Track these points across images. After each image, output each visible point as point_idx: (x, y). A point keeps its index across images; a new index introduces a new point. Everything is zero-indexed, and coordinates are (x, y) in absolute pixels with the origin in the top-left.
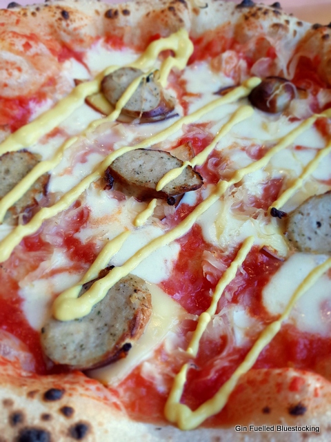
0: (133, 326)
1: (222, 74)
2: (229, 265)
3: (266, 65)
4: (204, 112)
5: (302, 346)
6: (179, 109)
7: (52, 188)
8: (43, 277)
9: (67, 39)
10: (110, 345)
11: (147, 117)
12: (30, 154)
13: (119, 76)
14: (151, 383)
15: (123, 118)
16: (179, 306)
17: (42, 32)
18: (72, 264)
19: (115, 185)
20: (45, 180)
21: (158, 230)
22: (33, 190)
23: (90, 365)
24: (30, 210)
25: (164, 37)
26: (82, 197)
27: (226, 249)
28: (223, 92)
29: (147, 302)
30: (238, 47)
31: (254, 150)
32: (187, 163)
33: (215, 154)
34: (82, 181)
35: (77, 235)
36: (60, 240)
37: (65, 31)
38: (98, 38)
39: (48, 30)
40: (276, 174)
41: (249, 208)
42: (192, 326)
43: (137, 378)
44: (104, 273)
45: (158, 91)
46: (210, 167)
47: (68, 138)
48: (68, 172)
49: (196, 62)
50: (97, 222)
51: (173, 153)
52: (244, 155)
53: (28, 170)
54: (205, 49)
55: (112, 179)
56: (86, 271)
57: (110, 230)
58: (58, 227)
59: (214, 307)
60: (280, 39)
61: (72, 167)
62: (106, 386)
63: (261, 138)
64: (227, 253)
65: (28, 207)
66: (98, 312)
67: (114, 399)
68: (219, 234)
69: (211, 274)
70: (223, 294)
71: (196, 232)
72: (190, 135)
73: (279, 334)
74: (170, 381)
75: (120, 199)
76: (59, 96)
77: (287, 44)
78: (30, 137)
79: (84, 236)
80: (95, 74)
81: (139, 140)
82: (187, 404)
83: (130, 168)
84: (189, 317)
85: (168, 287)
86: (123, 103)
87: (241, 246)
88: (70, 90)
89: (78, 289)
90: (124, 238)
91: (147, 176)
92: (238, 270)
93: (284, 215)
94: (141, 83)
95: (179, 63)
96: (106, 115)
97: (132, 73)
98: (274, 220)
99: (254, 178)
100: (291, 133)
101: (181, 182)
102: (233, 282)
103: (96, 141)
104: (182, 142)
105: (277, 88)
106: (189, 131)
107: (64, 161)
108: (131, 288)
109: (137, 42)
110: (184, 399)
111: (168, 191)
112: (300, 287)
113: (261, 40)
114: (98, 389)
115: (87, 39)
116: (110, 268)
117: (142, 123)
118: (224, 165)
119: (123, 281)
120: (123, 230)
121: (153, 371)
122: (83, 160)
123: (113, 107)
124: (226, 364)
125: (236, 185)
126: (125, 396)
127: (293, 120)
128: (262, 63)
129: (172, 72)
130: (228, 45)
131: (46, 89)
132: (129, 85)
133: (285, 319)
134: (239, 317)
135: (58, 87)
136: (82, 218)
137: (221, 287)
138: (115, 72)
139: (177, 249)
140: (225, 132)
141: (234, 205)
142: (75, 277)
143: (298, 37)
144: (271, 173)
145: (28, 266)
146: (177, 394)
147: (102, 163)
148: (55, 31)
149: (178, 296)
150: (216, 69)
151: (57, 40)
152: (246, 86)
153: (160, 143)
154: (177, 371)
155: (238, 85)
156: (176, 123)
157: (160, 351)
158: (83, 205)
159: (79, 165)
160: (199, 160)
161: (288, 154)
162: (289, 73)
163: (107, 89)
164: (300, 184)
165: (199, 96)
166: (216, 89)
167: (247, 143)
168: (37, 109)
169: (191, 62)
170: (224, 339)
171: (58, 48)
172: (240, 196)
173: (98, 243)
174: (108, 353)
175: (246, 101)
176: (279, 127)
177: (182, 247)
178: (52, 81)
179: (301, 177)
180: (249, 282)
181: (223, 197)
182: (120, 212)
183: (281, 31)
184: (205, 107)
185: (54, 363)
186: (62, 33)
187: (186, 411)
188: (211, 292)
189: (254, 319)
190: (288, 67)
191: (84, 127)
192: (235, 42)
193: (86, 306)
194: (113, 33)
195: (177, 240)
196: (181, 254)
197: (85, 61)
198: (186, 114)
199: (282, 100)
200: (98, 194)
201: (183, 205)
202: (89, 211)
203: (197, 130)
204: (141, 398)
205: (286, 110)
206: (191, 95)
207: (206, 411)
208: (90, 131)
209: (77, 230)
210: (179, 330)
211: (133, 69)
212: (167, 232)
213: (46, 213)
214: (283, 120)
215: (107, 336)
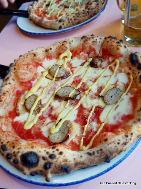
0: (69, 131)
1: (81, 59)
2: (90, 112)
3: (93, 54)
4: (78, 72)
5: (110, 128)
6: (71, 73)
7: (42, 103)
8: (45, 125)
9: (37, 61)
10: (64, 136)
11: (63, 78)
12: (35, 95)
13: (53, 68)
14: (76, 143)
15: (57, 79)
16: (80, 125)
17: (30, 61)
18: (52, 121)
19: (58, 98)
20: (40, 101)
21: (71, 108)
22: (38, 104)
23: (61, 141)
24: (38, 110)
25: (63, 53)
26: (50, 103)
27: (89, 108)
28: (82, 65)
29: (71, 125)
30: (84, 50)
31: (93, 80)
32: (76, 88)
33: (83, 83)
34: (49, 99)
35: (51, 113)
36: (47, 116)
37: (36, 59)
38: (45, 58)
39: (31, 60)
40: (100, 85)
41: (94, 96)
42: (83, 129)
43: (72, 143)
44: (60, 121)
45: (64, 70)
46: (82, 87)
47: (44, 89)
48: (45, 98)
49: (73, 57)
50: (56, 109)
51: (71, 86)
52: (91, 82)
53: (36, 100)
54: (75, 53)
55: (57, 97)
56: (55, 121)
57: (59, 110)
58: (46, 112)
59: (88, 123)
60: (95, 45)
61: (46, 96)
62: (65, 145)
63: (95, 76)
64: (89, 110)
65: (38, 109)
66: (60, 130)
67: (67, 147)
68: (87, 105)
69: (86, 116)
70: (90, 120)
71: (81, 106)
72: (75, 80)
73: (104, 126)
74: (80, 142)
75: (60, 102)
76: (38, 78)
77: (98, 45)
78: (34, 91)
79: (53, 113)
80: (46, 69)
81: (62, 85)
82: (84, 146)
83: (61, 93)
84: (82, 127)
85: (76, 121)
86: (55, 76)
87: (93, 107)
88: (41, 75)
89: (55, 126)
90: (63, 111)
91: (66, 94)
92: (93, 113)
93: (102, 96)
94: (59, 69)
95: (69, 59)
96: (52, 80)
97: (56, 66)
98: (100, 98)
99: (94, 88)
100: (103, 73)
101: (75, 94)
102: (92, 116)
103: (51, 88)
104: (74, 82)
105: (97, 60)
106: (75, 79)
107: (44, 95)
108: (67, 123)
109: (56, 56)
110: (84, 145)
111: (72, 97)
112: (108, 114)
113: (90, 47)
114: (63, 146)
115: (42, 59)
116: (61, 119)
117: (62, 80)
118: (86, 86)
119: (65, 122)
120: (62, 109)
121: (75, 140)
122: (49, 94)
123: (53, 77)
124: (92, 135)
125: (89, 91)
126: (70, 147)
127: (103, 68)
128: (92, 53)
129: (67, 62)
130: (81, 51)
131: (35, 77)
132: (56, 70)
133: (105, 122)
134: (94, 124)
135: (38, 75)
136: (52, 109)
137: (89, 118)
138: (52, 67)
139: (77, 111)
140: (85, 77)
141: (90, 97)
142: (53, 124)
143: (101, 43)
144: (98, 85)
145: (41, 123)
146: (82, 144)
147: (54, 93)
148: (33, 60)
149: (79, 122)
150: (79, 58)
151: (34, 62)
152: (88, 62)
153: (68, 84)
154: (81, 139)
155: (86, 61)
156: (71, 77)
157: (76, 136)
158: (51, 105)
159: (48, 95)
160: (79, 86)
161: (102, 79)
162: (100, 54)
163: (50, 72)
164: (106, 87)
165: (76, 67)
166: (80, 64)
167: (91, 78)
168: (34, 83)
169: (72, 58)
170: (91, 130)
171: (35, 64)
172: (91, 94)
173: (57, 114)
174: (64, 138)
175: (89, 66)
176: (99, 71)
177: (78, 110)
178: (36, 74)
179: (106, 85)
180: (96, 116)
181: (86, 95)
182: (61, 105)
183: (95, 43)
184: (78, 70)
185: (53, 143)
186: (35, 60)
187: (84, 147)
188: (86, 120)
189: (98, 124)
190: (100, 52)
191: (47, 84)
192: (83, 49)
193: (57, 129)
194: (48, 55)
195: (77, 109)
196: (78, 112)
197: (43, 66)
198: (73, 74)
199: (99, 63)
200: (54, 102)
201: (77, 99)
202: (53, 107)
203: (77, 78)
204: (74, 147)
205: (101, 66)
206: (74, 68)
207: (88, 146)
208: (49, 85)
209: (51, 112)
210: (80, 130)
211: (56, 65)
212: (74, 108)
213: (43, 110)
214: (100, 69)
215: (63, 135)
